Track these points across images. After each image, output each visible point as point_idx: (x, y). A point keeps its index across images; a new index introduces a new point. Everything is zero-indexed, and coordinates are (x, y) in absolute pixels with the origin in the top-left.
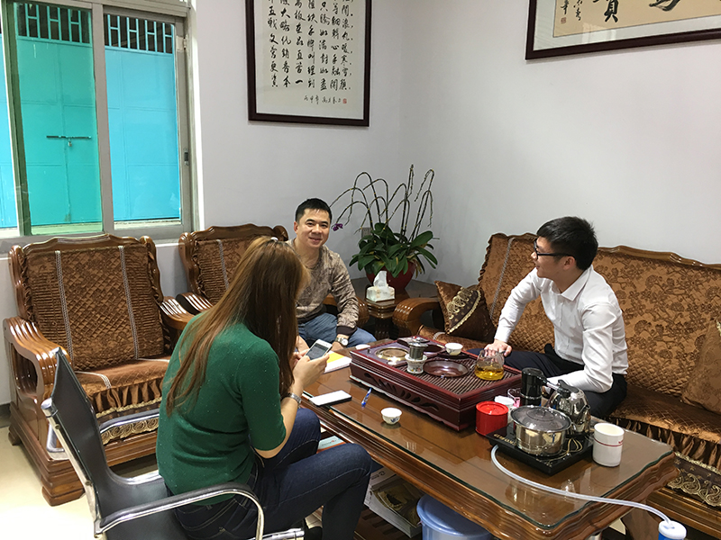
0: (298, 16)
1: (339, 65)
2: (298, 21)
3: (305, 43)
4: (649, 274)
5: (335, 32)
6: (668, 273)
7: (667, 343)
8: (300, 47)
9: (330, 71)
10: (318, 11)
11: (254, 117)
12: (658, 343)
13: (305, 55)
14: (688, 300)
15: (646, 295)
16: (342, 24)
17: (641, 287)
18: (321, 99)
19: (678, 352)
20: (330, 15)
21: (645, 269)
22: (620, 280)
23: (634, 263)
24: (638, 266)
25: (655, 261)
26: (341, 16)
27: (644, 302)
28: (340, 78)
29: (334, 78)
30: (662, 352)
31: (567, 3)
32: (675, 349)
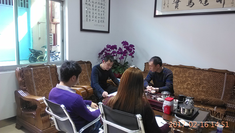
0: (93, 2)
1: (102, 16)
2: (93, 4)
3: (94, 10)
4: (189, 72)
5: (101, 7)
6: (194, 71)
7: (195, 88)
9: (100, 17)
10: (97, 1)
11: (82, 30)
13: (94, 13)
14: (199, 78)
15: (189, 77)
16: (103, 5)
17: (187, 75)
18: (98, 26)
19: (198, 90)
20: (100, 2)
21: (187, 70)
22: (182, 73)
23: (185, 69)
25: (190, 68)
26: (103, 3)
27: (188, 79)
28: (103, 20)
29: (101, 19)
30: (194, 90)
31: (165, 4)
32: (197, 90)
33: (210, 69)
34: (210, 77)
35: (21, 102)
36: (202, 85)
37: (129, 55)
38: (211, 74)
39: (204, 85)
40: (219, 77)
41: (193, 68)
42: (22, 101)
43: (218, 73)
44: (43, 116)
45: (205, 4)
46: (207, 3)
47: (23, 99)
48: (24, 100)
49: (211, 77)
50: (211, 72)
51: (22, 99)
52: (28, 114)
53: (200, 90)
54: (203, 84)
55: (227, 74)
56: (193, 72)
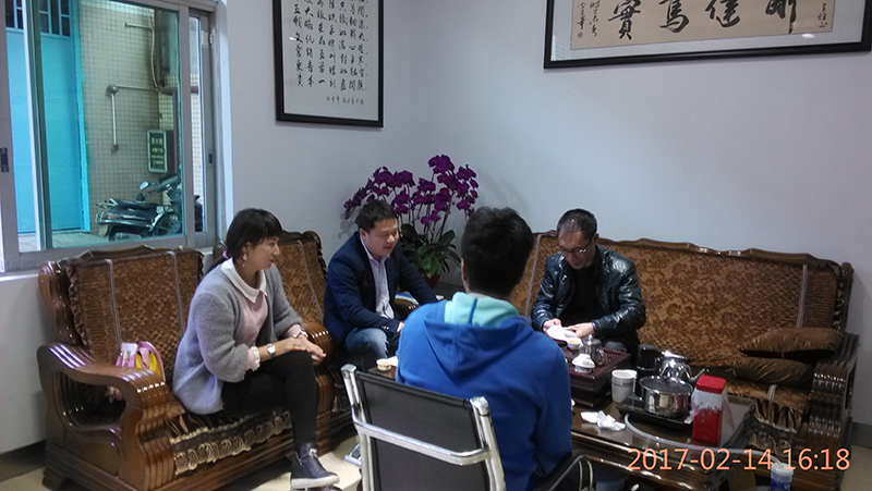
0: (320, 15)
1: (356, 65)
2: (320, 21)
3: (327, 43)
4: (675, 263)
5: (352, 32)
6: (692, 261)
7: (696, 322)
8: (322, 46)
9: (349, 72)
10: (337, 11)
11: (282, 117)
12: (689, 324)
13: (326, 55)
14: (711, 283)
15: (674, 281)
16: (358, 24)
17: (669, 274)
18: (341, 99)
19: (707, 329)
20: (348, 15)
21: (668, 257)
22: (649, 269)
23: (659, 253)
24: (665, 256)
25: (678, 250)
26: (357, 17)
27: (672, 287)
28: (357, 78)
29: (353, 78)
30: (693, 330)
31: (583, 19)
32: (704, 327)
33: (749, 251)
34: (751, 281)
35: (62, 387)
36: (722, 311)
37: (459, 206)
38: (752, 269)
39: (728, 310)
40: (783, 281)
41: (688, 250)
42: (67, 383)
43: (776, 267)
44: (148, 440)
45: (725, 22)
46: (732, 18)
47: (71, 377)
48: (72, 381)
49: (755, 279)
50: (753, 264)
51: (67, 377)
52: (91, 434)
53: (715, 326)
54: (725, 307)
55: (809, 268)
56: (689, 265)
